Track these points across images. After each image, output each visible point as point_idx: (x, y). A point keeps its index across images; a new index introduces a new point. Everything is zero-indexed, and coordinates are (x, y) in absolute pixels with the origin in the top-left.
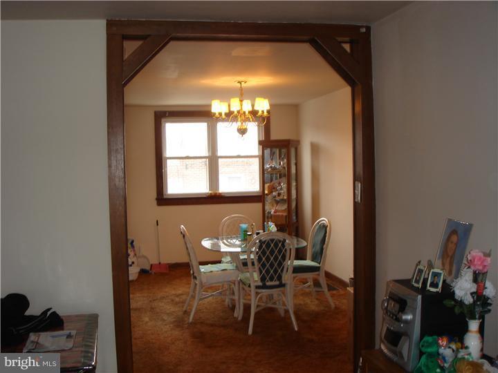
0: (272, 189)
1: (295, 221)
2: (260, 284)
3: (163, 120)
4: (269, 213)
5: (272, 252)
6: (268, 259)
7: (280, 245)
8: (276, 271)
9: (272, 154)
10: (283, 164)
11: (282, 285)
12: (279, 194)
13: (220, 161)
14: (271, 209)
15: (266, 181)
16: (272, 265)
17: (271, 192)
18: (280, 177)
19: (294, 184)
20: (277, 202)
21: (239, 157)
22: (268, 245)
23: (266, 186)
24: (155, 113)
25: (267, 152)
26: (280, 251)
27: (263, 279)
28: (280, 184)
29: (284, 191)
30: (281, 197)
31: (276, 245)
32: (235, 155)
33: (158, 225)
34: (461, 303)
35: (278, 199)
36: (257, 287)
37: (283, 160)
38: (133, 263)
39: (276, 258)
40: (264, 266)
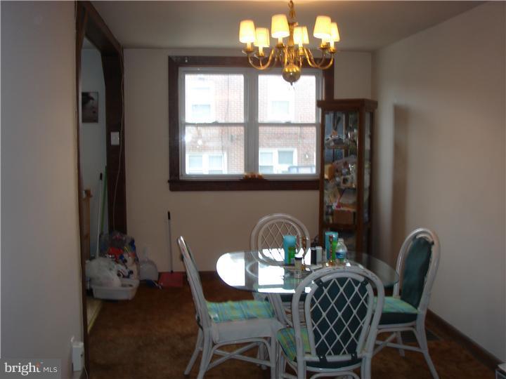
0: (335, 172)
1: (367, 219)
2: (316, 359)
3: (181, 69)
4: (330, 207)
5: (341, 302)
6: (332, 315)
7: (357, 289)
8: (346, 337)
9: (336, 121)
10: (353, 136)
11: (356, 361)
12: (345, 181)
13: (261, 129)
14: (333, 203)
15: (326, 160)
16: (339, 327)
17: (332, 177)
18: (346, 155)
19: (367, 165)
20: (342, 192)
21: (288, 124)
22: (334, 290)
23: (327, 167)
24: (170, 58)
25: (329, 117)
26: (356, 300)
27: (321, 350)
28: (346, 164)
29: (353, 176)
30: (348, 184)
31: (349, 290)
32: (283, 121)
33: (169, 218)
35: (343, 186)
36: (310, 364)
37: (351, 130)
38: (131, 272)
39: (348, 314)
40: (323, 326)
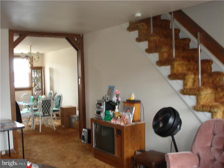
2: (43, 115)
4: (34, 94)
5: (46, 104)
6: (45, 106)
8: (48, 110)
11: (49, 115)
16: (46, 108)
22: (45, 102)
23: (33, 84)
26: (49, 104)
27: (44, 113)
28: (38, 83)
31: (48, 102)
34: (114, 102)
35: (37, 89)
36: (42, 116)
39: (48, 106)
40: (44, 109)
